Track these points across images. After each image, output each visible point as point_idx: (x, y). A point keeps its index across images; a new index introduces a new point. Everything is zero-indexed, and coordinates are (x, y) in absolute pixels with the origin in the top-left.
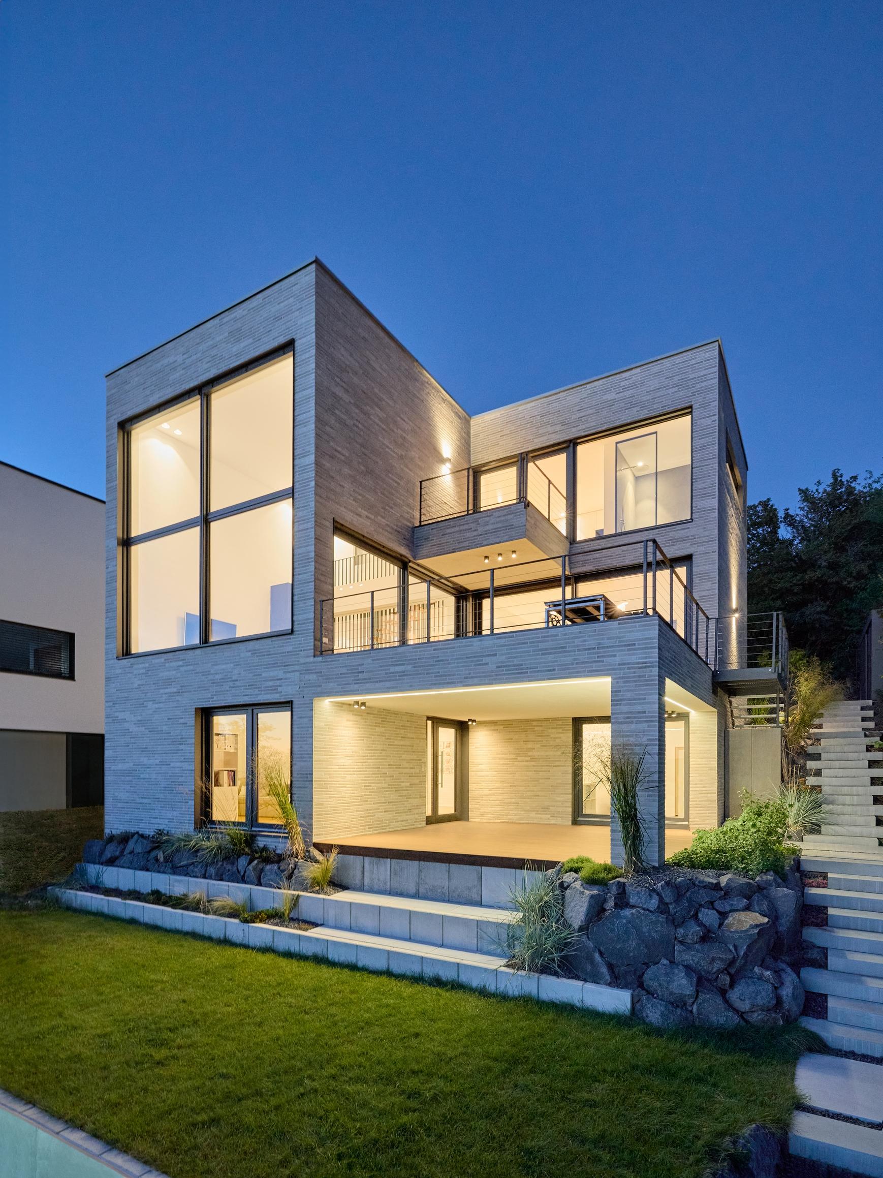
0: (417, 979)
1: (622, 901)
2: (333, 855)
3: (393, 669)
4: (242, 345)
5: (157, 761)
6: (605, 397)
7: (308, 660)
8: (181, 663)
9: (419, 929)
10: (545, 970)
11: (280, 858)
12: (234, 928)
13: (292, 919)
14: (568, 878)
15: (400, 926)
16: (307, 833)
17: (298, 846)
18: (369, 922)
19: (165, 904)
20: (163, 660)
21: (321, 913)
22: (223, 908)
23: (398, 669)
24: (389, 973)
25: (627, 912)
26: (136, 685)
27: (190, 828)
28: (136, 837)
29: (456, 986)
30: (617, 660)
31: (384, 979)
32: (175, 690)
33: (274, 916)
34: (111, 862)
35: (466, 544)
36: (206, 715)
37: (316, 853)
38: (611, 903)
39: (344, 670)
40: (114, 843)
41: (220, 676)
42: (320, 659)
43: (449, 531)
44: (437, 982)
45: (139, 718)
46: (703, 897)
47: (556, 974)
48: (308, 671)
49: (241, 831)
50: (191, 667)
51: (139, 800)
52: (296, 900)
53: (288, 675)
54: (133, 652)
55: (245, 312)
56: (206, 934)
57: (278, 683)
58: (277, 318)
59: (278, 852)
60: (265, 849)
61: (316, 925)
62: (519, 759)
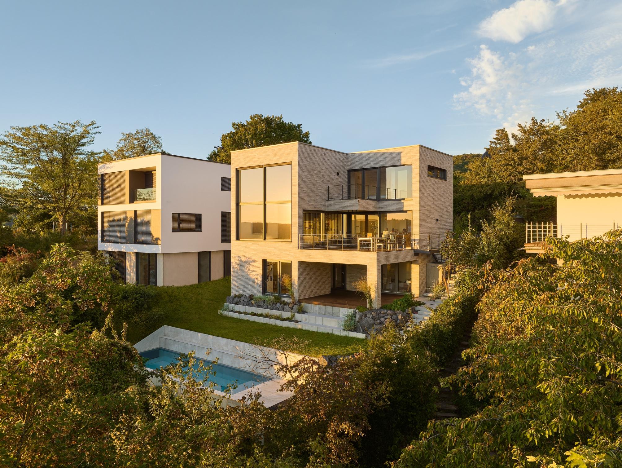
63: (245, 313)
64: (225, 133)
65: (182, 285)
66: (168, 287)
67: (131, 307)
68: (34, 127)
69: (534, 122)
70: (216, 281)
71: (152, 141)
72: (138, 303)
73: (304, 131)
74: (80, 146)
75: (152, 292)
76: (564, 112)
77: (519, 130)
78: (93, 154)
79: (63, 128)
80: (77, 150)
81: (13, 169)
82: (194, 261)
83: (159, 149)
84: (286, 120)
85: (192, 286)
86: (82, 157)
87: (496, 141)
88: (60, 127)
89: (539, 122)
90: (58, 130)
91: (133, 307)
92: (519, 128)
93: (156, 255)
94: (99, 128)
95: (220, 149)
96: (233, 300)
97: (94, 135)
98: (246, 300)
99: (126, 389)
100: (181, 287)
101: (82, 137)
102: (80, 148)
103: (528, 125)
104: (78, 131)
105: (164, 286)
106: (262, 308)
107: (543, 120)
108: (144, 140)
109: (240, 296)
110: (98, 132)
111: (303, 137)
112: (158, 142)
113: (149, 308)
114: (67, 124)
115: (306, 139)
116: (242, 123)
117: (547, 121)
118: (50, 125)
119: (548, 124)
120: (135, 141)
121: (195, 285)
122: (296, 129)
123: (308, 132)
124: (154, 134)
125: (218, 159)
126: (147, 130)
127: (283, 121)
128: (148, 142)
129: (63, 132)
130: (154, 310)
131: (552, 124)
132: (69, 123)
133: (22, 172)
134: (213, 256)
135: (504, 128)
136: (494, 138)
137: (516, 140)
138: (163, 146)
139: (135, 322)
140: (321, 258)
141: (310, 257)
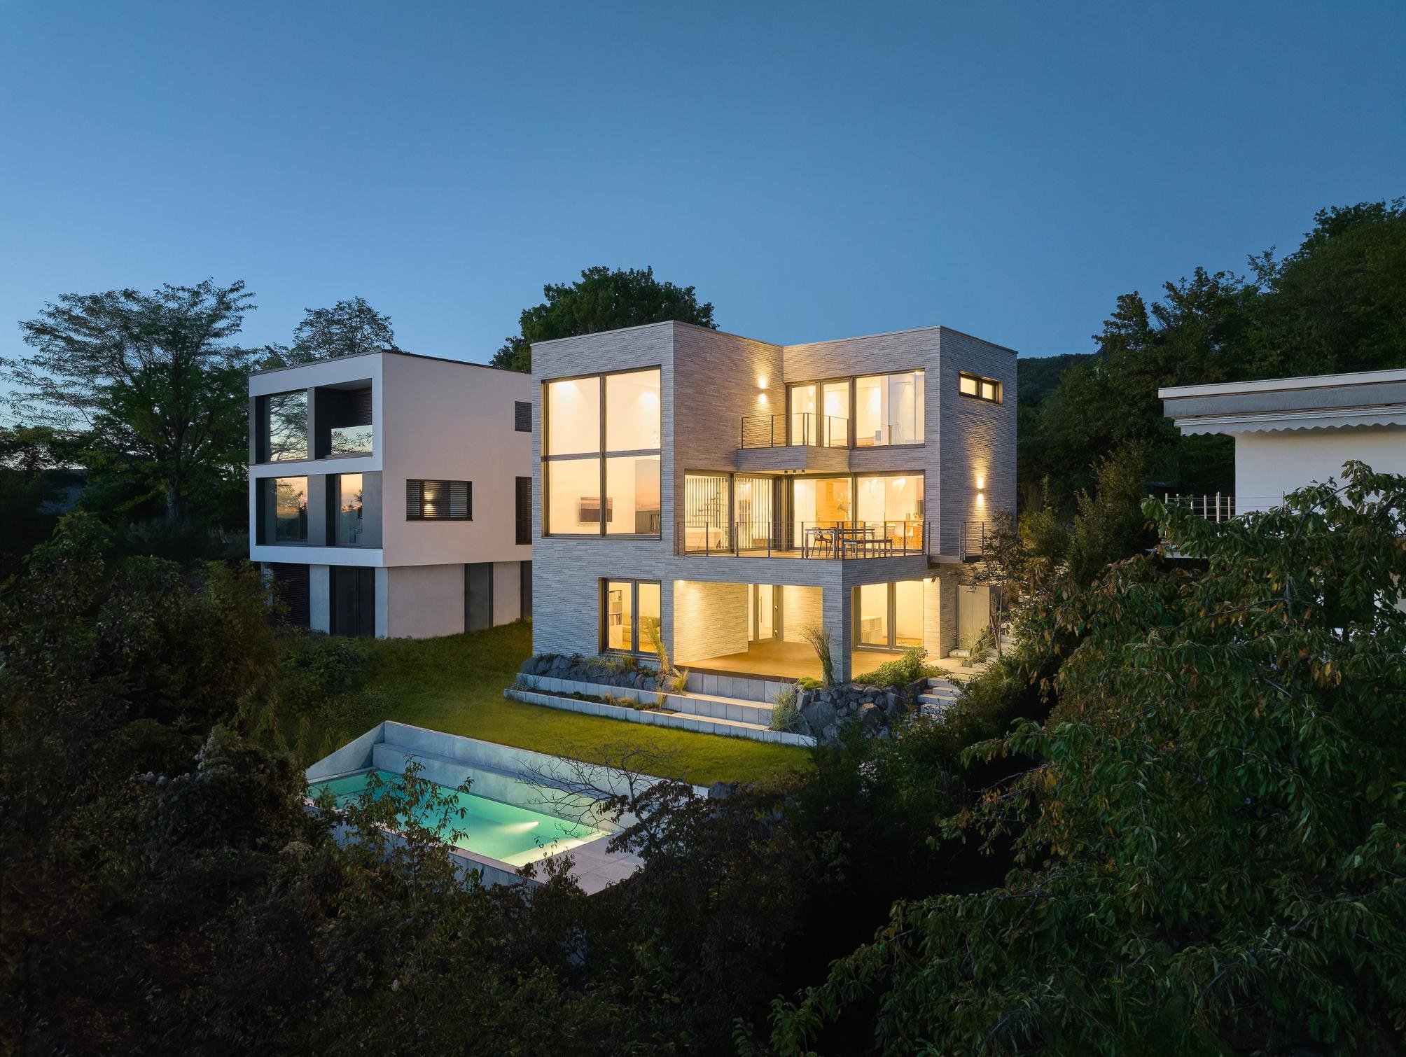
0: (728, 736)
1: (817, 698)
2: (686, 673)
3: (718, 569)
4: (628, 357)
5: (572, 609)
7: (670, 557)
8: (588, 547)
9: (730, 713)
10: (785, 730)
11: (655, 674)
12: (632, 713)
13: (663, 709)
14: (800, 687)
15: (722, 712)
16: (671, 660)
17: (666, 667)
18: (705, 710)
19: (586, 700)
21: (679, 705)
22: (624, 702)
24: (714, 734)
25: (819, 703)
26: (556, 557)
27: (595, 653)
28: (559, 658)
29: (745, 738)
30: (826, 580)
31: (712, 736)
32: (584, 564)
33: (653, 707)
34: (544, 673)
36: (605, 582)
37: (676, 671)
38: (812, 700)
39: (691, 566)
40: (545, 662)
41: (615, 559)
42: (677, 558)
44: (737, 737)
45: (558, 579)
46: (852, 696)
47: (789, 732)
48: (671, 564)
49: (629, 656)
50: (595, 551)
51: (558, 633)
52: (665, 698)
53: (659, 564)
54: (551, 532)
56: (614, 716)
57: (651, 568)
59: (653, 670)
60: (645, 668)
61: (676, 712)
63: (561, 694)
64: (529, 307)
65: (429, 635)
66: (399, 640)
67: (318, 683)
68: (109, 295)
69: (1200, 279)
70: (505, 626)
71: (372, 327)
72: (332, 675)
73: (700, 302)
74: (212, 336)
75: (364, 650)
76: (1267, 255)
77: (1168, 296)
78: (238, 353)
79: (174, 297)
80: (203, 344)
81: (65, 386)
82: (457, 584)
83: (386, 344)
84: (659, 278)
85: (451, 638)
86: (216, 359)
87: (1119, 322)
88: (167, 296)
89: (1211, 277)
90: (162, 301)
91: (321, 684)
92: (1167, 292)
93: (371, 570)
94: (252, 297)
95: (517, 343)
96: (536, 666)
97: (241, 313)
98: (563, 666)
99: (281, 848)
100: (427, 641)
101: (214, 317)
102: (212, 340)
103: (1187, 286)
104: (207, 304)
105: (389, 639)
106: (597, 683)
107: (1222, 275)
108: (354, 324)
109: (551, 658)
110: (250, 307)
111: (698, 315)
112: (385, 328)
113: (357, 686)
114: (183, 289)
115: (704, 320)
116: (566, 287)
117: (1230, 276)
118: (146, 292)
119: (1231, 282)
120: (335, 326)
121: (458, 635)
122: (683, 298)
123: (709, 304)
124: (375, 309)
125: (514, 365)
126: (361, 303)
127: (653, 281)
128: (361, 328)
129: (172, 305)
130: (368, 691)
131: (1240, 282)
132: (187, 287)
133: (87, 393)
134: (497, 573)
135: (1136, 293)
136: (1112, 314)
137: (1162, 318)
138: (394, 338)
139: (326, 716)
140: (724, 573)
141: (701, 571)
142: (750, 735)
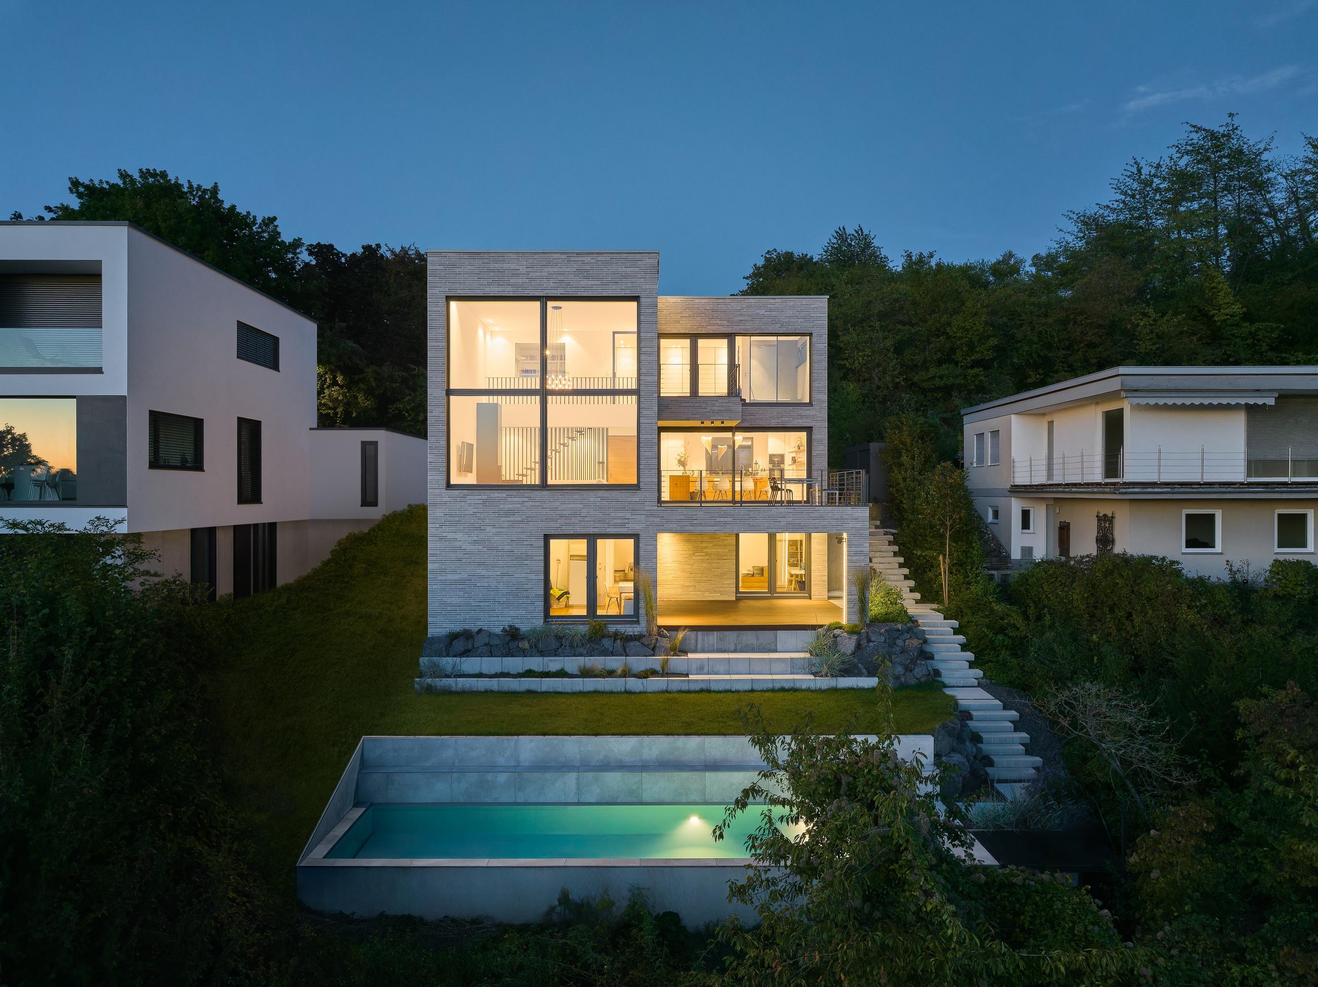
2: (683, 632)
3: (718, 519)
4: (590, 283)
5: (499, 573)
6: (757, 311)
7: (652, 508)
8: (526, 499)
11: (637, 638)
12: (634, 683)
13: (669, 672)
17: (647, 629)
18: (722, 668)
20: (504, 495)
21: (686, 666)
23: (722, 519)
25: (871, 644)
27: (534, 622)
28: (482, 633)
29: (795, 690)
30: (851, 525)
32: (519, 519)
33: (654, 673)
34: (466, 653)
35: (698, 416)
36: (545, 539)
37: (665, 632)
38: (864, 642)
39: (682, 517)
40: (461, 640)
41: (569, 512)
42: (662, 508)
43: (683, 405)
45: (475, 539)
48: (651, 516)
49: (592, 622)
50: (535, 504)
51: (476, 604)
52: (663, 662)
53: (633, 517)
54: (453, 483)
55: (593, 261)
58: (625, 277)
59: (633, 634)
60: (615, 633)
61: (689, 674)
62: (696, 554)
63: (506, 675)
98: (493, 642)
106: (557, 656)
109: (469, 635)
134: (220, 541)
140: (726, 523)
141: (695, 522)
142: (798, 686)
